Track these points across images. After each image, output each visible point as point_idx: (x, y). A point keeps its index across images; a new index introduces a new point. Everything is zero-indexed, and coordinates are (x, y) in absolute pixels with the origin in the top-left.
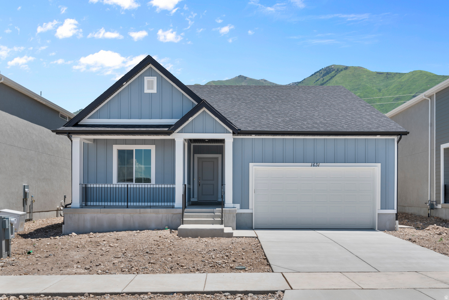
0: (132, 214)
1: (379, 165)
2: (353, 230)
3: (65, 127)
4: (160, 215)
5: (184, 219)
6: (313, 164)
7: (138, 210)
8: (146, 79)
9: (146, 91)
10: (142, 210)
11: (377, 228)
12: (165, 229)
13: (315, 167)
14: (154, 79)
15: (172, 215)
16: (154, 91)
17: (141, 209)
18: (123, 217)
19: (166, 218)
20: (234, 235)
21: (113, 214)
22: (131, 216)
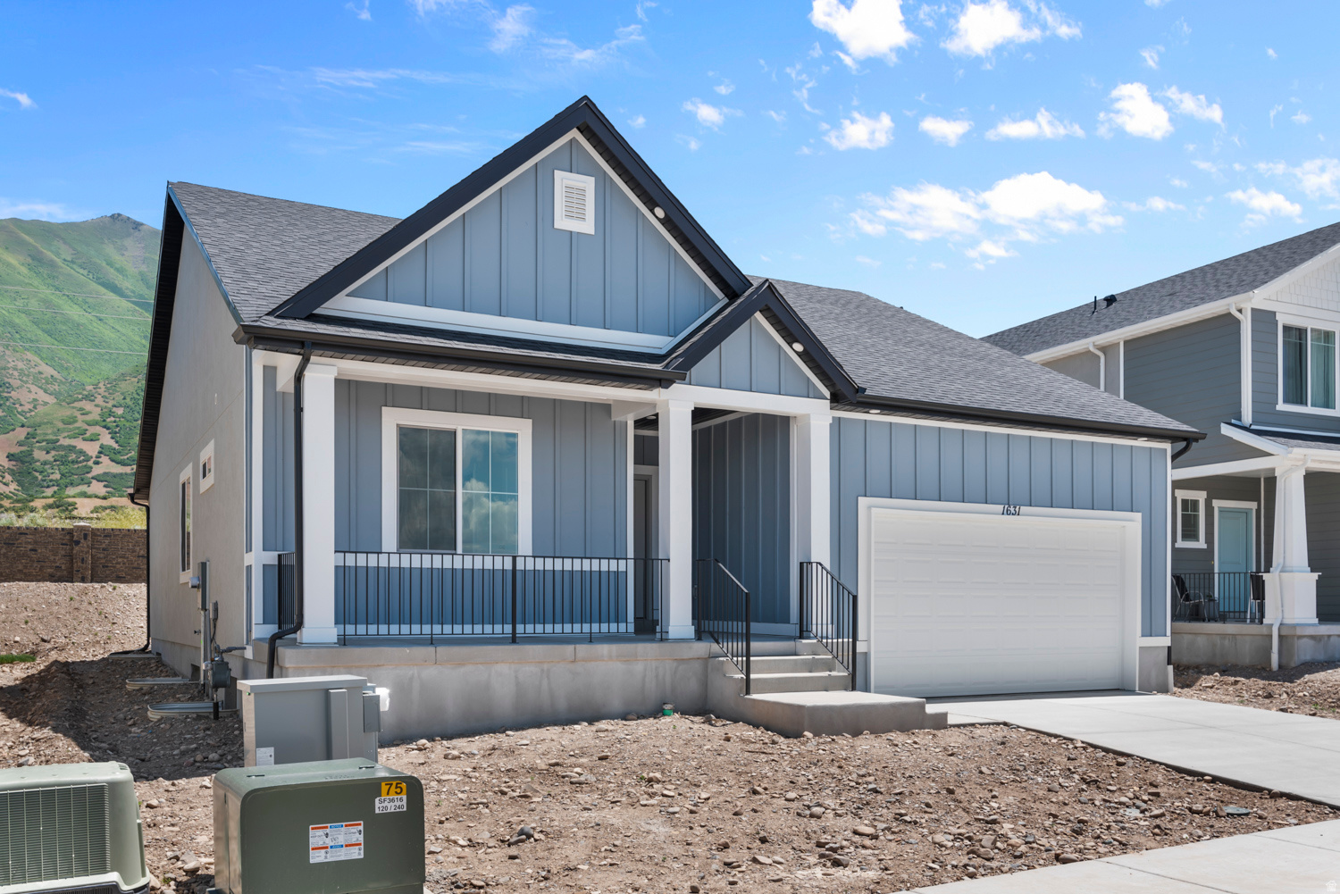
0: (545, 666)
1: (1138, 516)
2: (1087, 694)
3: (276, 317)
4: (639, 667)
5: (753, 676)
6: (1006, 506)
7: (569, 648)
8: (562, 179)
9: (562, 223)
10: (583, 649)
11: (1137, 689)
12: (664, 715)
13: (1011, 516)
14: (588, 183)
15: (675, 664)
16: (587, 227)
17: (578, 646)
18: (516, 677)
19: (657, 676)
20: (951, 721)
21: (481, 666)
22: (543, 670)
